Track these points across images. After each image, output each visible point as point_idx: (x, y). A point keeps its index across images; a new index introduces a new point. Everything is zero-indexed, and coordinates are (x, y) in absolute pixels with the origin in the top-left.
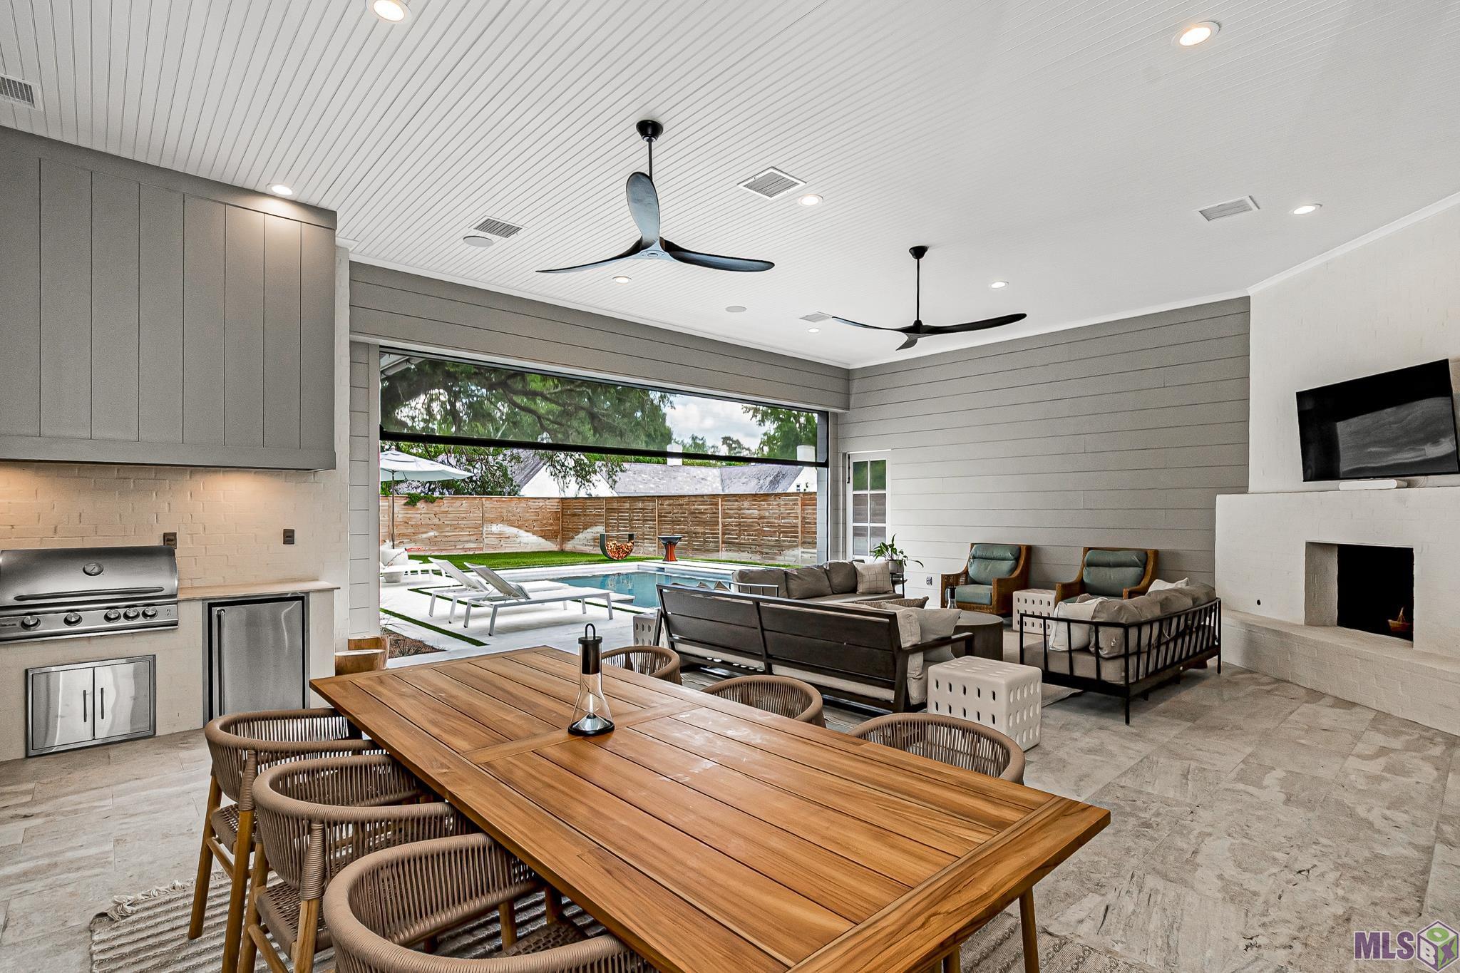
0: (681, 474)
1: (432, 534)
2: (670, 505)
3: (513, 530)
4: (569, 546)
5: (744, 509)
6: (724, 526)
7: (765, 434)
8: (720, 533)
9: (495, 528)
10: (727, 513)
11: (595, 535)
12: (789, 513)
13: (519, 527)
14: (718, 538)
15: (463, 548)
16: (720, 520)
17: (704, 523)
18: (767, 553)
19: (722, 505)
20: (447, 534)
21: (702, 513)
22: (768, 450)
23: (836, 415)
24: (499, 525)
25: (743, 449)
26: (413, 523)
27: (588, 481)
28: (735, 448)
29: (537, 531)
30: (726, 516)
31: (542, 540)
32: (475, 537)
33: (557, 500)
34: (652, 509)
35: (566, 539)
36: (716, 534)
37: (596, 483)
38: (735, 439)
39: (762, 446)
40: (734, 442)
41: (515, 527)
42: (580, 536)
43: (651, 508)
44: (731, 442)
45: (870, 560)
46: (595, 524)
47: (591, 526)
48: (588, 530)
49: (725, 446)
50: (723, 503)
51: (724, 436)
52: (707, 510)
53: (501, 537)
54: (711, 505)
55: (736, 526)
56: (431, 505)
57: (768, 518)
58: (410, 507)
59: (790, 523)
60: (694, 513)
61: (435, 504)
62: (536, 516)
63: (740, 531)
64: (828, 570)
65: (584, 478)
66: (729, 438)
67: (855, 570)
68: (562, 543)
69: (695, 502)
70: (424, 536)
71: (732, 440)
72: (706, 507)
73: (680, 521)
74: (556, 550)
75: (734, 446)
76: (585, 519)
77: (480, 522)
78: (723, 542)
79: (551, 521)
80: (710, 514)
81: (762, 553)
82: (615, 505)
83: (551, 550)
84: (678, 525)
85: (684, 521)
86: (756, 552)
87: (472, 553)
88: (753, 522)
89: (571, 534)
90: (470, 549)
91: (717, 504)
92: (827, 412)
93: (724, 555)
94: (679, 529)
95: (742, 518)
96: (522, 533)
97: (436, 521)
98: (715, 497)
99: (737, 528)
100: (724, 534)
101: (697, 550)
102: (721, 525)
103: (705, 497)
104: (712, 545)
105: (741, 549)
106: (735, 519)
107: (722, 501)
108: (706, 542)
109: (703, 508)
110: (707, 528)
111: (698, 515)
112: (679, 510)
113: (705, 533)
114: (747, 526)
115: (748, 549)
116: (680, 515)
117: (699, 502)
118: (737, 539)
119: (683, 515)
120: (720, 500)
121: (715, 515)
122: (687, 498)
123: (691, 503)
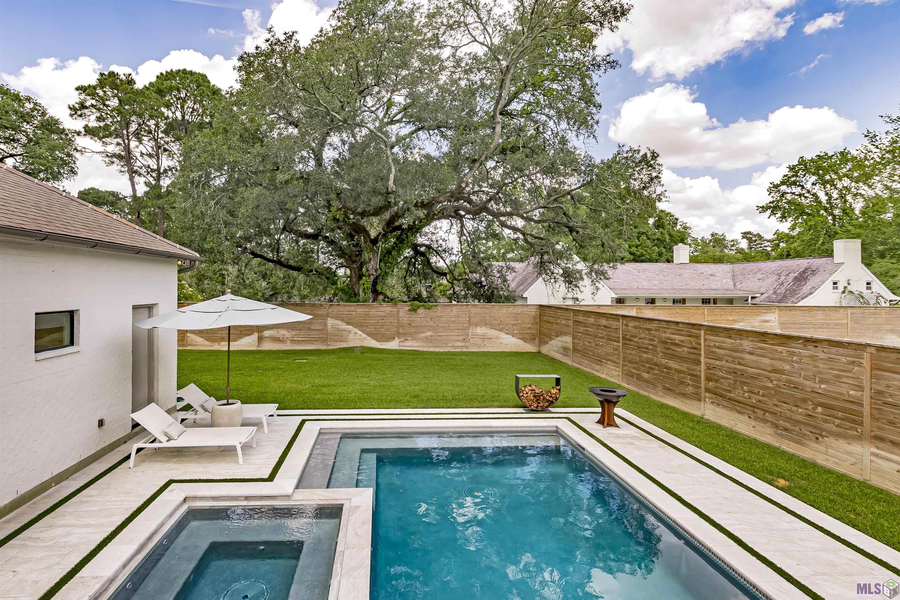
0: (688, 271)
1: (429, 334)
2: (635, 327)
3: (496, 333)
4: (545, 350)
5: (742, 351)
6: (708, 368)
8: (703, 377)
9: (480, 330)
10: (714, 352)
11: (563, 344)
12: (839, 377)
13: (500, 330)
14: (699, 382)
15: (453, 346)
16: (703, 359)
17: (681, 359)
18: (786, 430)
19: (705, 340)
20: (440, 334)
21: (676, 345)
24: (483, 328)
26: (414, 325)
27: (576, 286)
28: (756, 240)
29: (516, 333)
30: (712, 356)
31: (520, 342)
32: (461, 338)
33: (535, 307)
34: (616, 329)
35: (542, 342)
36: (696, 375)
37: (582, 289)
38: (755, 233)
40: (755, 236)
41: (496, 330)
42: (552, 342)
43: (615, 327)
44: (751, 236)
46: (565, 334)
47: (561, 335)
48: (559, 338)
49: (745, 240)
50: (707, 336)
51: (746, 231)
52: (682, 341)
53: (484, 338)
54: (690, 336)
55: (729, 373)
56: (428, 311)
57: (790, 373)
58: (413, 312)
59: (841, 394)
60: (666, 343)
61: (432, 310)
62: (515, 320)
65: (570, 283)
66: (749, 233)
68: (539, 346)
69: (668, 328)
70: (423, 335)
72: (682, 338)
73: (647, 348)
74: (534, 351)
75: (754, 239)
76: (556, 328)
77: (467, 325)
78: (707, 390)
79: (530, 326)
80: (688, 348)
81: (777, 426)
82: (581, 318)
83: (529, 351)
84: (646, 353)
85: (652, 349)
86: (765, 421)
87: (459, 350)
88: (759, 375)
89: (547, 339)
90: (458, 347)
91: (698, 337)
93: (709, 408)
94: (647, 358)
95: (739, 364)
96: (503, 335)
97: (432, 323)
98: (696, 327)
99: (729, 376)
100: (708, 379)
101: (669, 389)
102: (703, 366)
103: (680, 325)
104: (690, 389)
105: (738, 408)
106: (727, 364)
107: (705, 334)
108: (682, 383)
109: (677, 338)
110: (683, 366)
111: (671, 347)
112: (647, 335)
113: (680, 372)
114: (747, 378)
115: (748, 412)
116: (647, 342)
117: (672, 330)
118: (730, 391)
119: (651, 343)
120: (702, 332)
121: (695, 351)
122: (657, 322)
123: (662, 329)
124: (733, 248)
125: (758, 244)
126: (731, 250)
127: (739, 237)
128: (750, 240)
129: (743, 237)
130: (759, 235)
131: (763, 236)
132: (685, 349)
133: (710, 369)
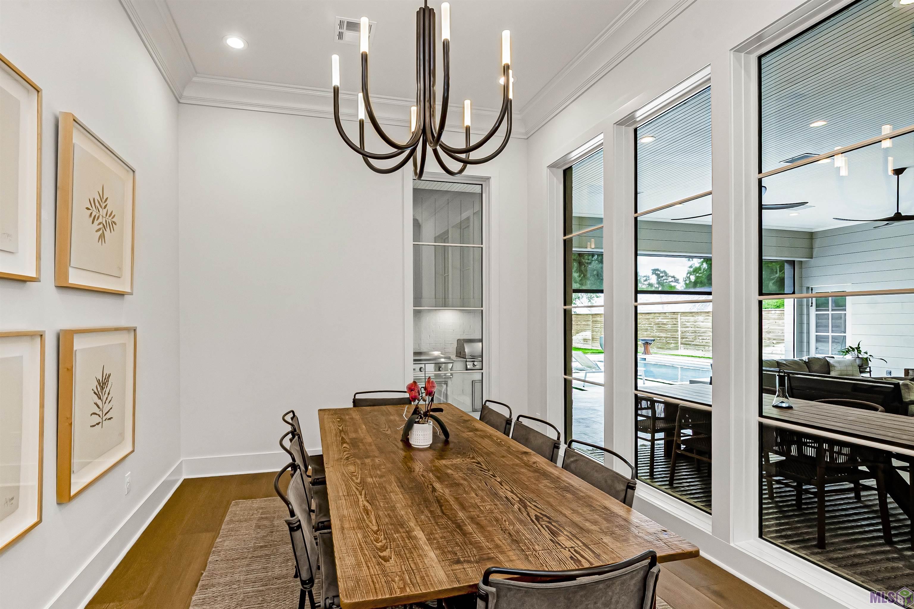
5: (699, 322)
7: (691, 267)
8: (679, 338)
10: (685, 324)
11: (584, 337)
14: (678, 341)
16: (679, 329)
17: (666, 331)
19: (680, 319)
21: (665, 324)
22: (694, 278)
23: (801, 262)
25: (669, 277)
28: (663, 276)
30: (684, 326)
36: (675, 338)
38: (662, 270)
39: (689, 275)
40: (662, 272)
44: (659, 273)
45: (838, 357)
46: (585, 330)
47: (581, 331)
49: (654, 275)
50: (682, 318)
51: (653, 268)
52: (668, 322)
54: (672, 319)
60: (659, 324)
63: (695, 336)
64: (807, 362)
66: (657, 270)
67: (828, 363)
69: (659, 317)
71: (659, 271)
72: (667, 320)
73: (647, 329)
75: (661, 275)
78: (682, 344)
84: (646, 332)
85: (650, 329)
91: (676, 318)
92: (794, 261)
93: (682, 351)
94: (646, 334)
95: (698, 328)
98: (675, 314)
99: (693, 334)
100: (682, 338)
101: (660, 348)
102: (679, 333)
103: (667, 314)
104: (672, 346)
105: (697, 348)
106: (691, 329)
107: (681, 316)
108: (668, 343)
109: (665, 321)
110: (668, 334)
111: (661, 326)
112: (647, 322)
113: (667, 338)
114: (701, 333)
115: (702, 349)
116: (647, 325)
117: (662, 317)
118: (693, 341)
119: (649, 326)
120: (679, 316)
121: (675, 326)
122: (653, 314)
123: (656, 317)
124: (645, 283)
125: (664, 280)
126: (644, 284)
127: (649, 273)
128: (658, 276)
129: (653, 274)
130: (665, 272)
131: (668, 273)
132: (670, 325)
133: (683, 333)
